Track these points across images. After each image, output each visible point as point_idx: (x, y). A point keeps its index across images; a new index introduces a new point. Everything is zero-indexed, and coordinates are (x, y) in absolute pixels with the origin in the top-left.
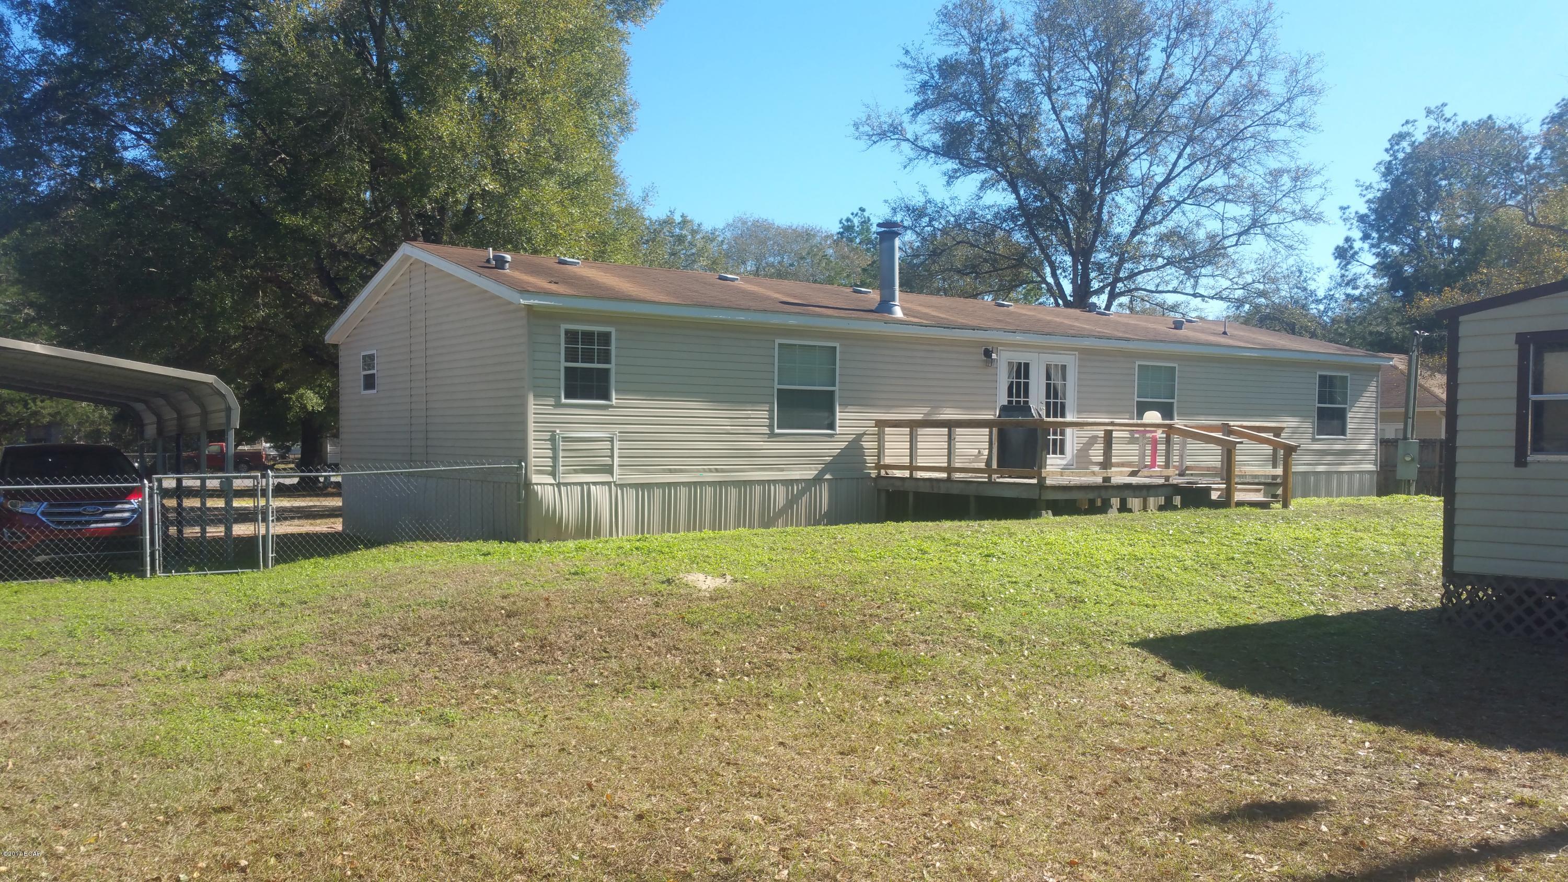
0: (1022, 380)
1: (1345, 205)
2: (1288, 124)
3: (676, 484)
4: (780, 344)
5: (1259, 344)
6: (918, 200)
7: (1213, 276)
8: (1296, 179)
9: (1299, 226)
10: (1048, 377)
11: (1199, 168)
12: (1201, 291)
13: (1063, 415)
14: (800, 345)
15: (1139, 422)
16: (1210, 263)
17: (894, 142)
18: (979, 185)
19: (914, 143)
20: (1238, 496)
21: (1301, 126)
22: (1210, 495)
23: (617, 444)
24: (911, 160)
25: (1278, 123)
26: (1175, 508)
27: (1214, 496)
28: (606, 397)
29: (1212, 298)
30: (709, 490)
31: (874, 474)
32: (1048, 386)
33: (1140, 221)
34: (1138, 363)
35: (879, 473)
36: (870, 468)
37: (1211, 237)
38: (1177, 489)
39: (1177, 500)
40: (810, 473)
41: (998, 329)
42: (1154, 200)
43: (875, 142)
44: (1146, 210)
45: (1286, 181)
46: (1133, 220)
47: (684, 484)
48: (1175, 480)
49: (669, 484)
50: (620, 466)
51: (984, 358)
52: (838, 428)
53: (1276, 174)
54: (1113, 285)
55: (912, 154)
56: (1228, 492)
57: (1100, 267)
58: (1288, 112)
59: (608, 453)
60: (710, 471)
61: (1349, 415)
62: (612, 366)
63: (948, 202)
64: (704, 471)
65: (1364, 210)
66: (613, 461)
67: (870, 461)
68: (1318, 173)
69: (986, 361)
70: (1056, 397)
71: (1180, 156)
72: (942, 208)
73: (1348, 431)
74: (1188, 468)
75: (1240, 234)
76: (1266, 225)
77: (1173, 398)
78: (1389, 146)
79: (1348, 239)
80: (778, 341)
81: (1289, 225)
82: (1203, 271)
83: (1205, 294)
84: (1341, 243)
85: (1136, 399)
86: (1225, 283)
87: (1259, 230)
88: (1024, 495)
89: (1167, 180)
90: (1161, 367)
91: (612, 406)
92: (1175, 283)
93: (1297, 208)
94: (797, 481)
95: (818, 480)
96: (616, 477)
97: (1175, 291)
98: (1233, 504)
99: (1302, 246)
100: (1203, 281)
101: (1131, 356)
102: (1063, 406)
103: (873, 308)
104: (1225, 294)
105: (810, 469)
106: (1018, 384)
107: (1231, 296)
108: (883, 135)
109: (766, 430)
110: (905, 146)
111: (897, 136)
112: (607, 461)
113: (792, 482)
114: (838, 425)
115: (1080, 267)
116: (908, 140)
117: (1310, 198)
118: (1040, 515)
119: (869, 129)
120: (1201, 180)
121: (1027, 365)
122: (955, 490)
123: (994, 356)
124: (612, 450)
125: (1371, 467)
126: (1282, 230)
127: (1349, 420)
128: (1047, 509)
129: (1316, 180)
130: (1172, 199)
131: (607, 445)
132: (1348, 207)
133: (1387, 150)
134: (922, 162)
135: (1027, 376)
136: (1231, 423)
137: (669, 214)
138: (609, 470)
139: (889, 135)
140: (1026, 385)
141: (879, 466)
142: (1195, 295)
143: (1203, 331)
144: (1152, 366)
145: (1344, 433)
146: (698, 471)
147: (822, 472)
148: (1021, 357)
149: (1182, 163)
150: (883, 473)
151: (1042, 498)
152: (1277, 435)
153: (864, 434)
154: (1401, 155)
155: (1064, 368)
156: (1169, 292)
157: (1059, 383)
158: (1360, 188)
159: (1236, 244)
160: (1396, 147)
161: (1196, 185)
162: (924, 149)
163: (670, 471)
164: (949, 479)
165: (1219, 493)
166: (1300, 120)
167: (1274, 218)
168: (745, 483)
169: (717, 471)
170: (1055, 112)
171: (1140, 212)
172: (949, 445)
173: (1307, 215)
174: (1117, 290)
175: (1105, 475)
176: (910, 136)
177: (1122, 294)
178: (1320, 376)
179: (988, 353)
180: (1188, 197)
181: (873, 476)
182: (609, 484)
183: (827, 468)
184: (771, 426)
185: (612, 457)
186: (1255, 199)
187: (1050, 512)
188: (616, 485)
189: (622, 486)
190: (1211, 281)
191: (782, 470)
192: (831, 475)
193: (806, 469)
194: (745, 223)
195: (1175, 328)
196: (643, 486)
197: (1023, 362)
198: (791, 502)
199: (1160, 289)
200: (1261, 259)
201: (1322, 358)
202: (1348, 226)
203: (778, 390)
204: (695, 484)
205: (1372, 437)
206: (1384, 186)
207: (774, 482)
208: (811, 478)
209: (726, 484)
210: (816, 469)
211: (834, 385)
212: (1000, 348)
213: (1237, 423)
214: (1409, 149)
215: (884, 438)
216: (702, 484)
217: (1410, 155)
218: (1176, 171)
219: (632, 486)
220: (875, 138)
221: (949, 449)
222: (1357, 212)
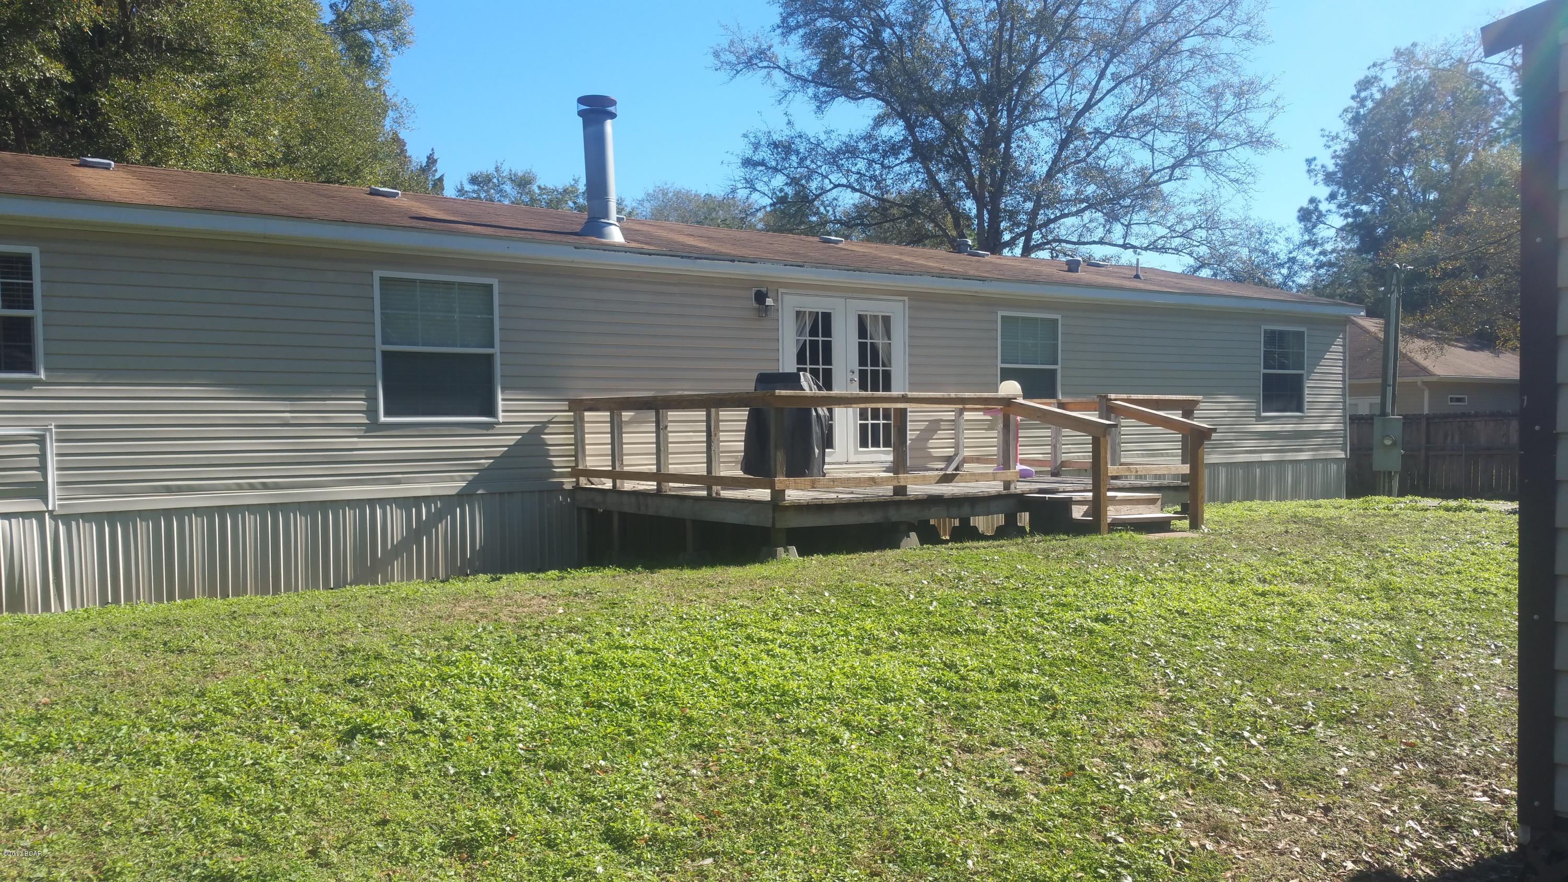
0: (820, 339)
2: (1231, 34)
3: (181, 513)
4: (382, 279)
5: (1181, 288)
6: (781, 133)
7: (1146, 223)
8: (1239, 95)
9: (1245, 153)
10: (862, 332)
11: (1128, 92)
12: (1132, 241)
13: (887, 387)
14: (423, 282)
16: (1142, 208)
17: (765, 71)
18: (871, 123)
19: (786, 70)
20: (1113, 513)
21: (1247, 36)
22: (1069, 511)
23: (52, 448)
24: (786, 93)
25: (1218, 32)
26: (1021, 532)
27: (1078, 513)
28: (29, 367)
29: (1146, 249)
30: (250, 521)
31: (568, 483)
32: (862, 347)
33: (1057, 158)
34: (1000, 314)
35: (578, 482)
36: (562, 475)
37: (1142, 171)
38: (1022, 502)
39: (1024, 519)
40: (452, 486)
41: (776, 262)
42: (1072, 133)
43: (738, 72)
44: (1063, 144)
45: (1229, 102)
46: (1049, 157)
47: (197, 511)
48: (1020, 487)
49: (168, 513)
50: (60, 483)
51: (755, 305)
52: (500, 414)
53: (1216, 94)
54: (1028, 235)
55: (787, 86)
56: (1097, 506)
57: (1012, 215)
58: (1230, 18)
59: (35, 462)
60: (252, 487)
61: (1308, 384)
62: (37, 313)
63: (823, 137)
64: (240, 487)
65: (1331, 168)
66: (45, 476)
67: (560, 463)
68: (1266, 87)
69: (759, 310)
70: (875, 362)
71: (1102, 75)
72: (818, 145)
73: (1306, 406)
74: (1063, 464)
75: (1173, 167)
76: (1205, 153)
77: (1056, 363)
78: (1355, 93)
79: (1312, 200)
80: (378, 274)
81: (1233, 153)
82: (1136, 218)
83: (1137, 244)
84: (1305, 204)
85: (1000, 365)
86: (1161, 231)
87: (1196, 161)
88: (753, 521)
89: (1089, 106)
90: (1035, 319)
91: (39, 383)
92: (1099, 233)
93: (1241, 130)
94: (427, 499)
95: (463, 497)
96: (53, 502)
97: (1101, 242)
98: (1104, 527)
99: (1250, 179)
100: (1135, 229)
101: (991, 303)
102: (887, 375)
103: (578, 228)
104: (1160, 243)
105: (452, 479)
106: (814, 344)
107: (1168, 246)
108: (749, 64)
109: (362, 419)
110: (778, 76)
111: (765, 64)
112: (35, 476)
113: (417, 501)
114: (500, 408)
115: (987, 215)
116: (779, 67)
117: (1256, 118)
118: (774, 556)
119: (734, 58)
120: (1131, 109)
121: (827, 317)
122: (666, 510)
123: (769, 302)
124: (43, 457)
125: (1339, 453)
126: (1224, 159)
127: (1306, 391)
128: (786, 544)
129: (1266, 97)
130: (1097, 131)
131: (34, 448)
132: (1313, 160)
133: (1353, 98)
134: (799, 95)
135: (827, 332)
136: (1113, 396)
138: (39, 491)
139: (755, 61)
140: (828, 346)
141: (576, 473)
142: (1125, 246)
143: (1109, 274)
144: (1023, 318)
145: (1299, 408)
146: (228, 488)
147: (473, 483)
148: (816, 304)
149: (1105, 85)
150: (583, 482)
151: (778, 526)
152: (1188, 414)
153: (550, 422)
154: (1370, 104)
155: (887, 320)
156: (1094, 242)
157: (880, 342)
159: (1170, 180)
160: (1363, 94)
161: (1127, 115)
162: (798, 78)
163: (169, 490)
164: (658, 493)
165: (1085, 508)
166: (1246, 28)
167: (1214, 145)
168: (325, 505)
169: (265, 486)
170: (955, 31)
171: (1057, 147)
172: (658, 437)
173: (1256, 140)
175: (896, 484)
176: (782, 64)
177: (1039, 247)
178: (1265, 331)
179: (760, 297)
180: (1117, 130)
181: (567, 487)
182: (39, 515)
183: (484, 477)
184: (372, 412)
185: (43, 468)
186: (1193, 129)
187: (793, 549)
188: (54, 517)
189: (67, 519)
190: (1144, 229)
191: (398, 482)
192: (484, 489)
193: (442, 480)
195: (1070, 270)
196: (112, 517)
197: (820, 311)
198: (414, 535)
199: (1082, 239)
200: (1203, 200)
201: (1268, 306)
202: (1313, 183)
203: (385, 354)
204: (222, 510)
205: (1339, 412)
206: (1352, 137)
207: (383, 502)
208: (454, 492)
209: (286, 508)
210: (463, 479)
211: (492, 346)
212: (780, 290)
213: (1125, 396)
214: (1378, 96)
215: (583, 427)
216: (235, 510)
217: (1378, 104)
218: (1097, 97)
219: (87, 517)
220: (739, 67)
221: (658, 443)
222: (1324, 167)
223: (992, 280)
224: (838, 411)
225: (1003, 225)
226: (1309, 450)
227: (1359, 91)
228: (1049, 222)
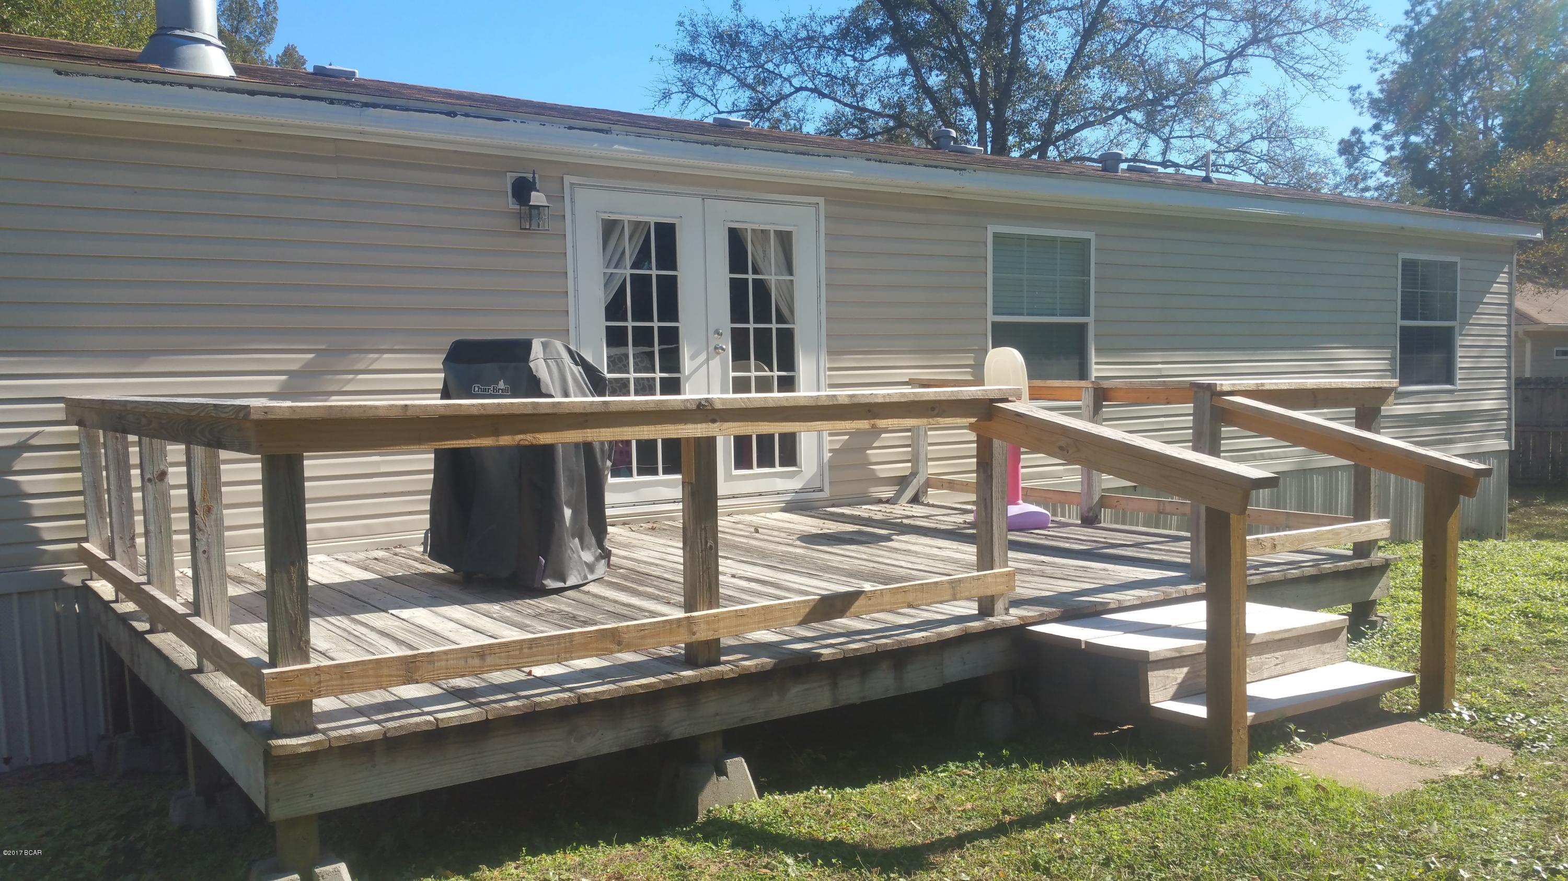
0: (654, 272)
1: (1355, 85)
6: (727, 21)
7: (1191, 137)
10: (737, 261)
12: (1172, 158)
16: (1186, 115)
29: (1190, 167)
31: (73, 574)
32: (737, 290)
33: (1078, 53)
34: (991, 229)
36: (58, 558)
37: (1188, 66)
42: (1097, 19)
44: (1087, 35)
46: (1069, 54)
51: (510, 204)
57: (1022, 126)
61: (1460, 341)
65: (1377, 95)
67: (55, 533)
69: (520, 216)
70: (763, 315)
72: (776, 37)
73: (1459, 374)
75: (1230, 58)
77: (1086, 313)
78: (1410, 8)
79: (1355, 131)
82: (1178, 130)
84: (1346, 135)
85: (991, 318)
86: (1210, 145)
90: (1053, 240)
101: (973, 211)
102: (787, 338)
106: (641, 283)
107: (1220, 161)
121: (666, 233)
125: (1502, 445)
127: (1460, 352)
132: (1359, 87)
133: (1407, 13)
135: (668, 257)
140: (669, 288)
143: (1165, 178)
144: (1031, 238)
145: (1450, 380)
148: (645, 207)
153: (24, 446)
154: (1425, 20)
155: (785, 239)
157: (773, 278)
158: (1373, 61)
159: (1225, 75)
160: (1418, 9)
165: (1180, 673)
175: (686, 637)
178: (1404, 262)
179: (522, 190)
181: (73, 581)
190: (1188, 143)
195: (1105, 170)
197: (652, 220)
200: (1263, 103)
201: (1410, 222)
202: (1358, 110)
205: (1502, 383)
206: (1404, 58)
212: (568, 179)
214: (1434, 12)
217: (1435, 19)
222: (1369, 94)
225: (1011, 139)
226: (1466, 440)
227: (1413, 6)
228: (1069, 133)
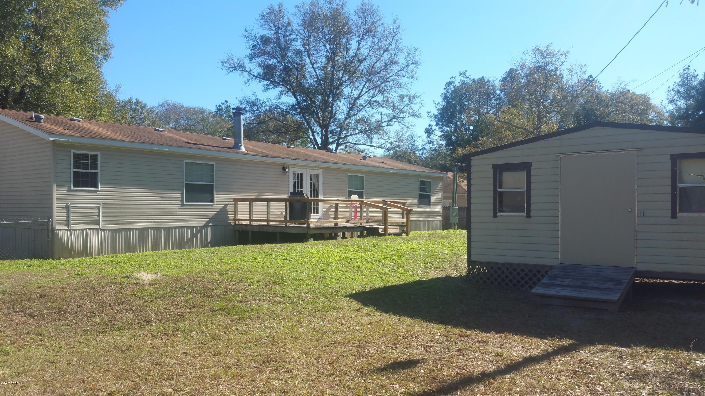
0: (300, 181)
2: (407, 76)
3: (133, 229)
5: (396, 167)
6: (252, 98)
7: (378, 138)
8: (410, 99)
9: (411, 119)
10: (311, 180)
11: (372, 92)
12: (373, 144)
13: (318, 197)
14: (196, 163)
15: (349, 199)
16: (377, 133)
17: (241, 72)
18: (279, 93)
19: (250, 73)
20: (390, 231)
21: (412, 77)
22: (378, 231)
23: (101, 210)
24: (248, 80)
25: (403, 75)
26: (364, 236)
27: (380, 231)
28: (96, 186)
29: (378, 147)
30: (151, 232)
31: (233, 223)
32: (311, 183)
33: (348, 113)
34: (348, 174)
35: (235, 223)
36: (231, 220)
37: (377, 122)
38: (365, 228)
39: (365, 233)
40: (202, 223)
41: (289, 158)
42: (354, 105)
43: (231, 71)
44: (351, 109)
45: (406, 100)
46: (345, 113)
47: (137, 229)
48: (364, 225)
49: (130, 229)
50: (103, 220)
51: (282, 171)
52: (215, 202)
53: (402, 97)
54: (338, 140)
55: (249, 78)
56: (385, 229)
57: (332, 132)
58: (406, 71)
59: (97, 214)
60: (151, 222)
61: (432, 197)
62: (99, 171)
63: (266, 100)
64: (148, 222)
65: (437, 114)
66: (99, 218)
67: (231, 217)
68: (418, 97)
69: (284, 172)
70: (314, 188)
71: (364, 87)
72: (263, 103)
73: (431, 203)
74: (369, 219)
75: (388, 121)
76: (398, 118)
77: (363, 189)
79: (430, 125)
80: (185, 161)
81: (407, 118)
82: (374, 136)
83: (375, 146)
84: (427, 127)
85: (348, 190)
86: (383, 141)
87: (396, 120)
88: (301, 232)
89: (359, 97)
90: (358, 176)
91: (98, 191)
92: (363, 141)
93: (411, 111)
94: (196, 227)
95: (206, 226)
96: (101, 226)
97: (363, 144)
98: (387, 234)
99: (413, 127)
100: (374, 140)
101: (346, 171)
102: (318, 192)
103: (232, 147)
104: (383, 146)
105: (202, 221)
106: (298, 182)
107: (386, 147)
108: (235, 68)
109: (180, 203)
110: (246, 74)
111: (241, 69)
112: (97, 218)
113: (193, 227)
114: (215, 200)
115: (324, 132)
116: (246, 71)
117: (415, 107)
118: (308, 241)
119: (229, 65)
120: (372, 98)
121: (302, 174)
122: (270, 230)
123: (287, 170)
124: (99, 212)
125: (440, 218)
126: (405, 120)
127: (431, 199)
128: (311, 238)
129: (418, 100)
130: (361, 105)
131: (96, 210)
132: (430, 112)
133: (444, 89)
134: (254, 81)
135: (302, 179)
136: (386, 200)
137: (130, 98)
138: (97, 222)
139: (238, 68)
140: (302, 183)
141: (235, 220)
142: (371, 146)
143: (374, 161)
144: (354, 176)
145: (430, 204)
146: (145, 222)
147: (208, 222)
148: (299, 171)
149: (365, 90)
150: (237, 222)
151: (309, 233)
152: (404, 205)
153: (228, 205)
154: (450, 91)
155: (318, 176)
156: (361, 144)
157: (316, 182)
158: (435, 104)
159: (387, 125)
160: (448, 88)
161: (371, 100)
162: (254, 76)
163: (130, 223)
164: (267, 225)
165: (382, 230)
166: (411, 75)
167: (401, 115)
168: (169, 228)
169: (155, 222)
170: (312, 64)
171: (348, 110)
172: (268, 210)
173: (414, 114)
174: (340, 143)
175: (335, 223)
176: (247, 69)
177: (342, 144)
178: (420, 181)
179: (284, 169)
180: (368, 105)
181: (233, 224)
182: (97, 229)
183: (210, 220)
184: (182, 201)
185: (99, 216)
186: (394, 107)
187: (312, 239)
188: (101, 230)
189: (104, 230)
190: (377, 140)
191: (188, 222)
192: (212, 223)
193: (199, 221)
194: (168, 104)
195: (363, 160)
196: (115, 230)
197: (300, 173)
198: (193, 237)
199: (357, 143)
200: (397, 132)
201: (421, 173)
202: (430, 119)
203: (186, 184)
204: (143, 229)
205: (441, 206)
206: (444, 103)
207: (184, 227)
208: (202, 225)
209: (160, 228)
210: (205, 221)
211: (213, 182)
212: (290, 167)
213: (389, 200)
214: (453, 89)
215: (237, 206)
216: (147, 229)
217: (453, 92)
218: (362, 93)
219: (109, 230)
220: (231, 69)
221: (268, 211)
222: (433, 114)
223: (347, 164)
224: (320, 203)
225: (329, 136)
226: (432, 217)
227: (446, 87)
228: (346, 137)
